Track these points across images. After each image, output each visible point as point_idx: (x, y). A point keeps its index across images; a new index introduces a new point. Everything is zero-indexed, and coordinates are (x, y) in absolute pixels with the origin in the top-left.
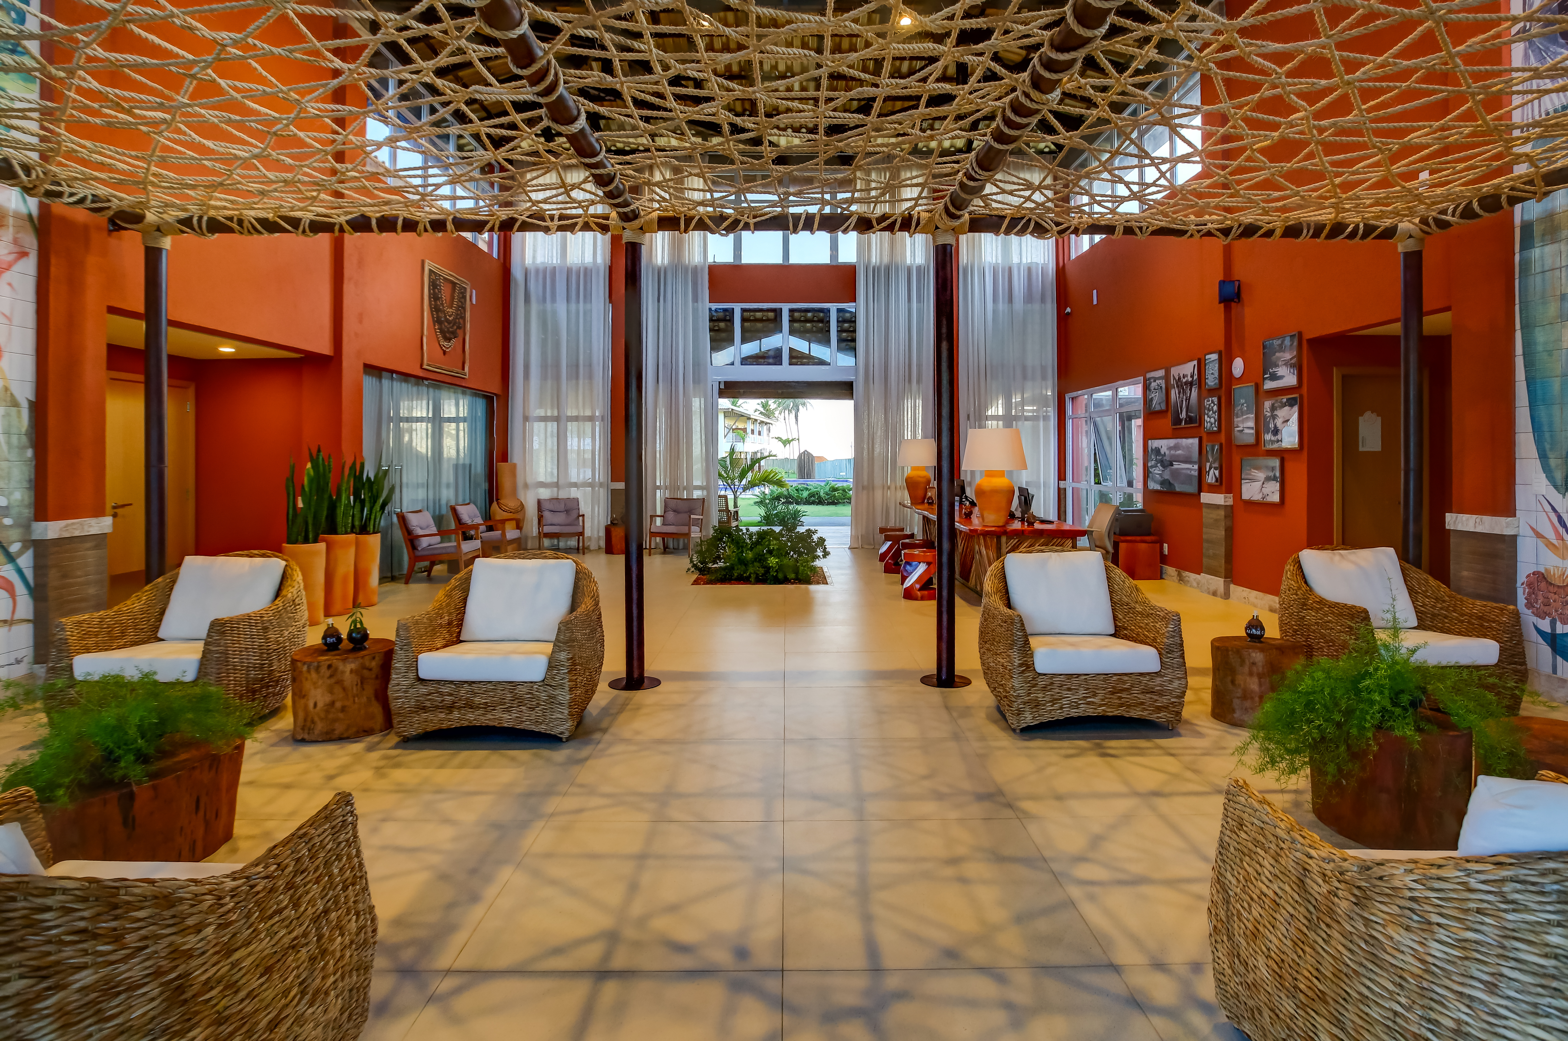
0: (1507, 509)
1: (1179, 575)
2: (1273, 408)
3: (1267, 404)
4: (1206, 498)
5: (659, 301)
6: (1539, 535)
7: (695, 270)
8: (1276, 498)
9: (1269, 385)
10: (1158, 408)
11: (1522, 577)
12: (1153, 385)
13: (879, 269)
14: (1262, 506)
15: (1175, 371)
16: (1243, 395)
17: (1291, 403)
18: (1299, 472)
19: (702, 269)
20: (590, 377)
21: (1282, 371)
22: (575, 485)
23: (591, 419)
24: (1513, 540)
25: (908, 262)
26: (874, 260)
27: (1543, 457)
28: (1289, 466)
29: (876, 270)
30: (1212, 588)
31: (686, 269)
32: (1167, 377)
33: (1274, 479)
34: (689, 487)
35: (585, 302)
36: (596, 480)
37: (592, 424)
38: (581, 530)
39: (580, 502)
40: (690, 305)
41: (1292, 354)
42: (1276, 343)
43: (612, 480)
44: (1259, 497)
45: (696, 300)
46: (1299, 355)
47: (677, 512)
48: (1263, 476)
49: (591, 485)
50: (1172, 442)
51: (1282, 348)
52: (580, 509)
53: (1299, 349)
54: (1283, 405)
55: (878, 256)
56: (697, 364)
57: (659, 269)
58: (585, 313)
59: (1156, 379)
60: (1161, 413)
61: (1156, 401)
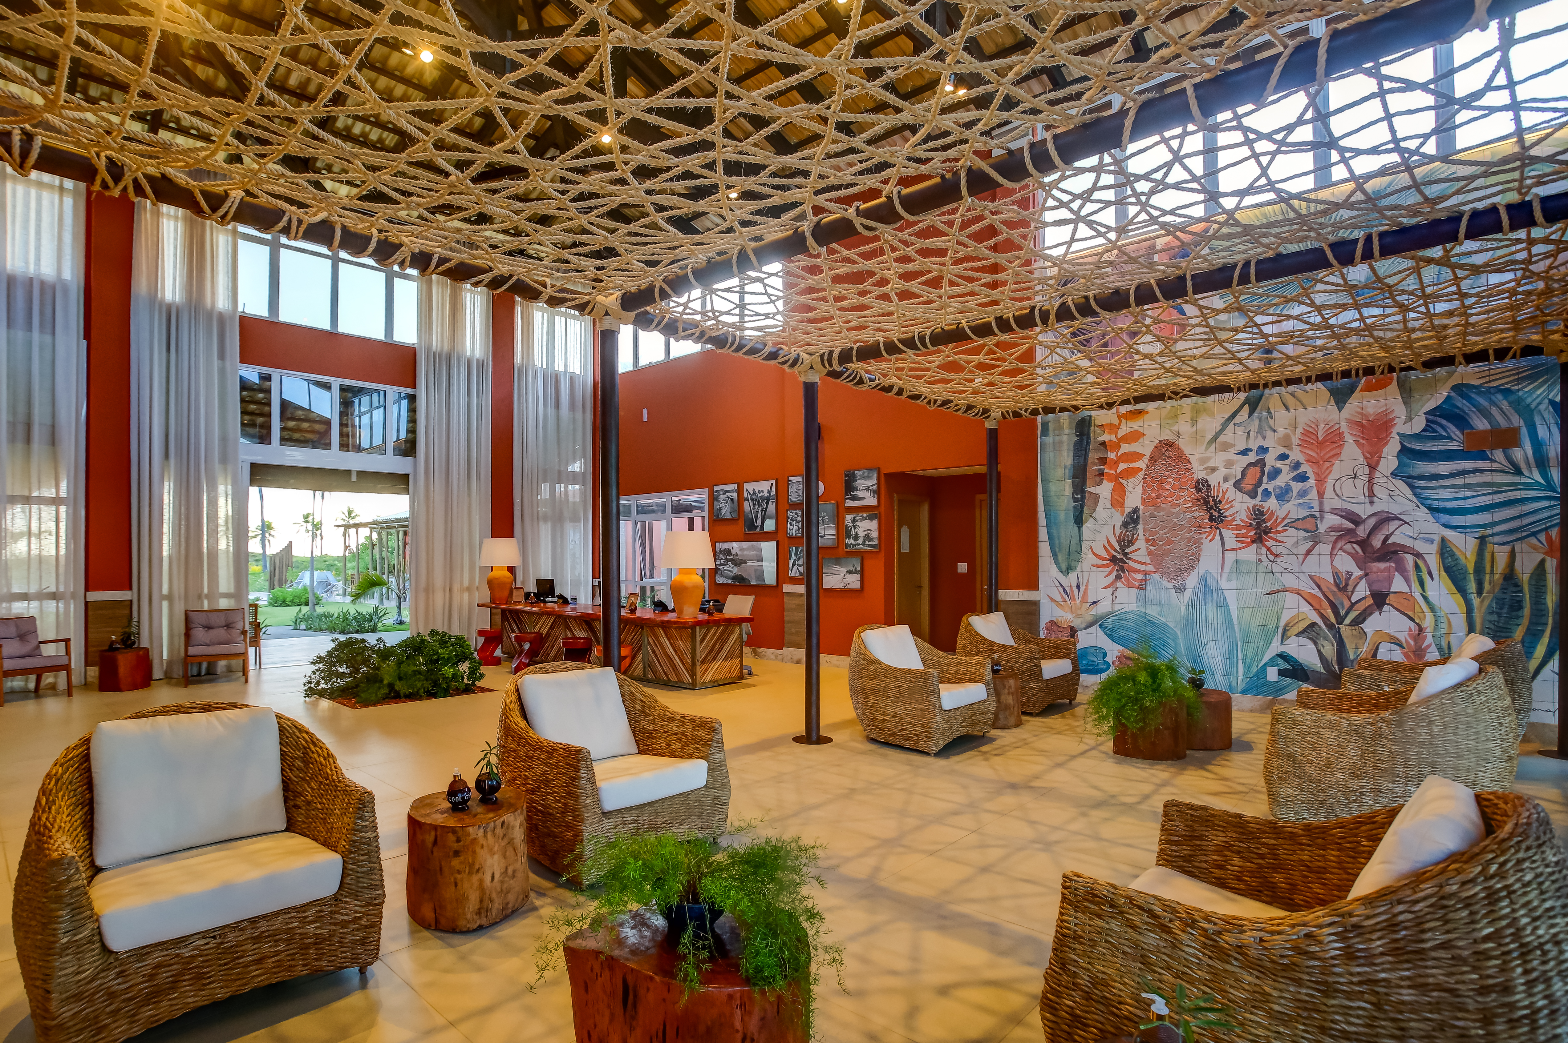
0: (1033, 585)
1: (755, 652)
2: (854, 520)
3: (849, 518)
4: (787, 588)
5: (168, 349)
6: (1052, 600)
7: (222, 319)
8: (857, 586)
9: (850, 503)
10: (728, 516)
11: (1042, 625)
12: (722, 497)
13: (440, 356)
14: (845, 592)
15: (749, 487)
16: (826, 509)
17: (871, 518)
18: (877, 567)
19: (232, 317)
20: (53, 440)
21: (861, 494)
22: (24, 597)
23: (56, 501)
24: (1036, 604)
25: (468, 353)
26: (435, 345)
27: (1054, 555)
28: (866, 562)
29: (437, 357)
30: (796, 658)
31: (210, 314)
32: (740, 491)
33: (856, 572)
34: (213, 595)
35: (42, 331)
36: (62, 589)
37: (53, 508)
38: (64, 661)
39: (38, 622)
40: (216, 362)
41: (872, 482)
42: (858, 473)
43: (87, 589)
44: (841, 586)
45: (222, 356)
46: (879, 483)
47: (209, 628)
48: (843, 570)
49: (54, 596)
50: (745, 545)
51: (863, 478)
52: (39, 632)
53: (879, 479)
54: (864, 519)
55: (438, 341)
56: (224, 439)
57: (169, 307)
58: (41, 348)
59: (725, 492)
60: (732, 520)
61: (726, 510)
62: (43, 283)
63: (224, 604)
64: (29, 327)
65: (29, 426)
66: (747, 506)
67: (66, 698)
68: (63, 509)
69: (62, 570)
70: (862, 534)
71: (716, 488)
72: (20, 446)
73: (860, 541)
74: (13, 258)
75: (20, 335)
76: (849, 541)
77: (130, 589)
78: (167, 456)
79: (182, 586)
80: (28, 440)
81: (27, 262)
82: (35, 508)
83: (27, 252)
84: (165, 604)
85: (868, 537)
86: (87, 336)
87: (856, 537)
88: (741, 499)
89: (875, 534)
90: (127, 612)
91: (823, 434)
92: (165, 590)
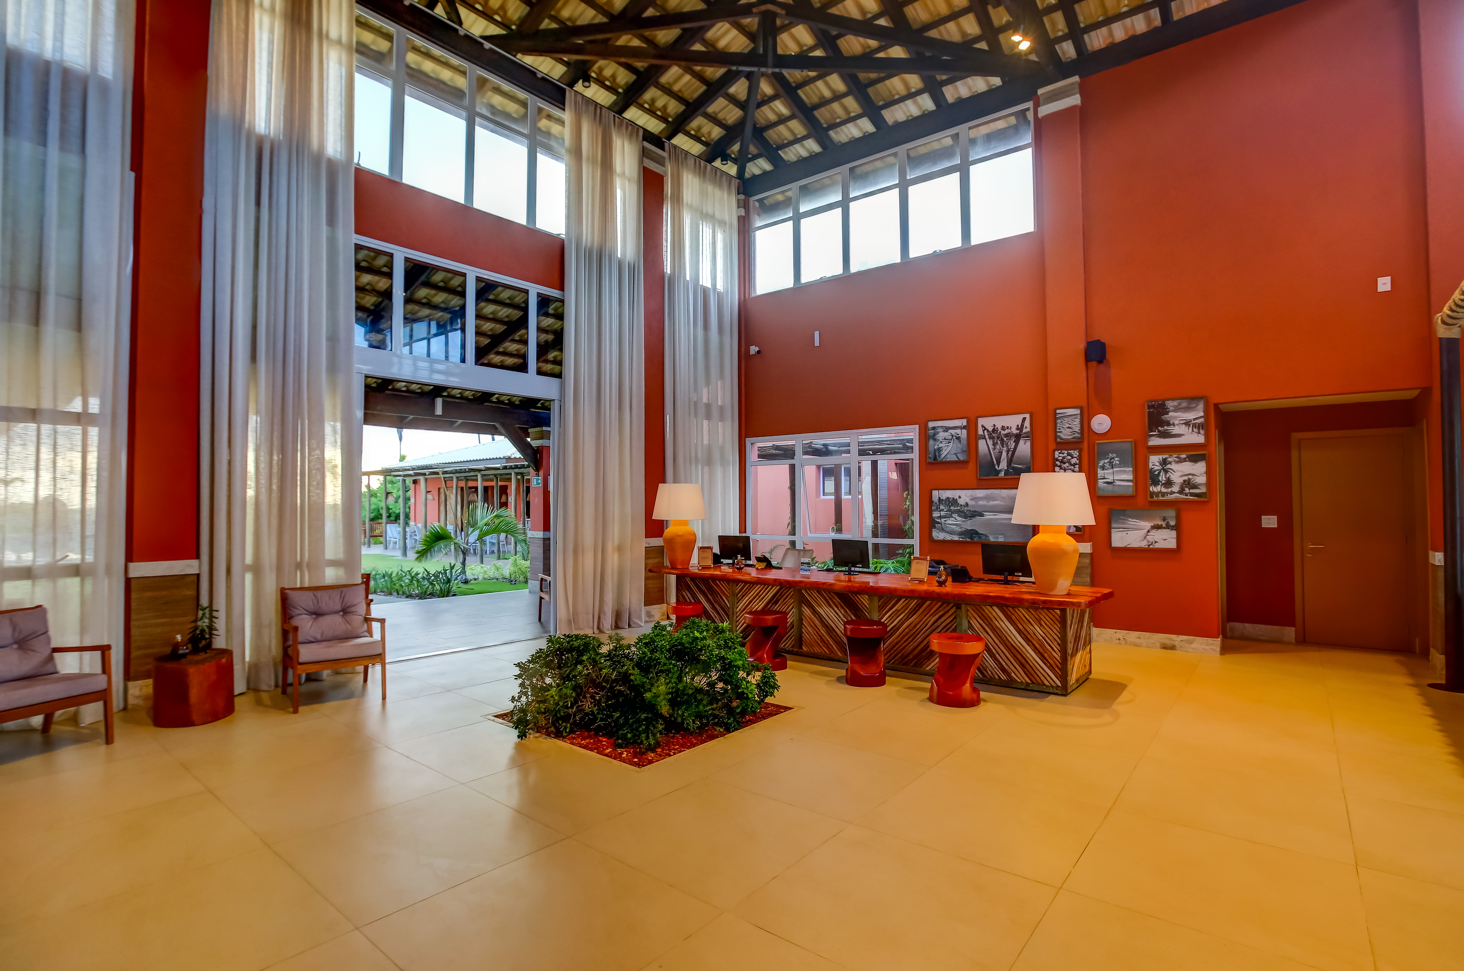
2: (1164, 462)
3: (1155, 460)
7: (332, 168)
8: (1172, 544)
9: (1155, 441)
10: (953, 458)
12: (941, 435)
13: (591, 252)
14: (1150, 553)
15: (987, 422)
16: (1115, 449)
17: (1194, 459)
18: (1205, 521)
19: (345, 169)
21: (1177, 429)
22: (27, 573)
23: (81, 419)
25: (619, 252)
26: (586, 238)
28: (1188, 515)
29: (588, 252)
31: (317, 159)
32: (970, 428)
33: (1168, 527)
34: (315, 564)
35: (63, 149)
36: (90, 558)
37: (77, 430)
38: (101, 683)
39: (50, 617)
40: (324, 228)
41: (1197, 414)
42: (1170, 404)
43: (130, 557)
44: (1143, 544)
45: (332, 221)
46: (1206, 416)
47: (317, 614)
48: (1147, 525)
49: (76, 570)
50: (980, 493)
51: (1177, 409)
52: (52, 633)
53: (1206, 411)
54: (1181, 461)
55: (589, 235)
56: (333, 338)
57: (260, 142)
58: (62, 173)
59: (946, 429)
60: (958, 463)
61: (949, 451)
62: (66, 74)
63: (331, 575)
64: (42, 138)
65: (38, 295)
66: (983, 446)
67: (103, 748)
68: (94, 432)
69: (90, 530)
70: (1177, 478)
71: (931, 424)
72: (22, 327)
73: (1176, 488)
74: (18, 24)
75: (27, 148)
76: (1156, 489)
77: (197, 556)
78: (254, 357)
79: (274, 551)
80: (37, 318)
81: (41, 32)
82: (46, 429)
83: (41, 19)
84: (249, 577)
85: (1188, 484)
86: (136, 164)
87: (1169, 483)
88: (973, 438)
89: (1202, 479)
90: (192, 592)
91: (1109, 356)
92: (249, 559)
